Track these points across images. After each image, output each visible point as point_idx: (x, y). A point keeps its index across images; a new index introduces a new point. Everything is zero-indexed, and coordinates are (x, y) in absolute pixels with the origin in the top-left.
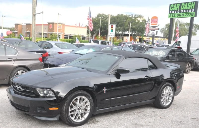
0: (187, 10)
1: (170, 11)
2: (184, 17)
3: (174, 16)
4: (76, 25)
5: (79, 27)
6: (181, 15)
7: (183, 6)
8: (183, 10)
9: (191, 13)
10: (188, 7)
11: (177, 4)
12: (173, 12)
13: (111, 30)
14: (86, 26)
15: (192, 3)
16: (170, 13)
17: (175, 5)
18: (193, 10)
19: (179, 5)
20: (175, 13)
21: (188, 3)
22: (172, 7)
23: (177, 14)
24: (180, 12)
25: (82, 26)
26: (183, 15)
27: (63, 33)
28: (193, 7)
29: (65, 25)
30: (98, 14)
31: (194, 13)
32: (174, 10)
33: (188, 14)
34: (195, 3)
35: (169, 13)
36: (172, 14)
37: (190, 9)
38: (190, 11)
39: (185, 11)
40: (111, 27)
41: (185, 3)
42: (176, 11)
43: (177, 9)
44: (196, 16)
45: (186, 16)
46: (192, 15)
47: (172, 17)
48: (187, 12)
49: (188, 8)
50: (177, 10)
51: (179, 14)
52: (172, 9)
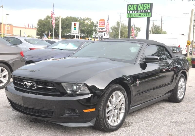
0: (144, 11)
1: (128, 11)
2: (142, 16)
3: (132, 16)
4: (25, 26)
5: (29, 28)
6: (139, 15)
7: (140, 6)
8: (140, 10)
9: (148, 13)
10: (144, 7)
11: (134, 5)
12: (131, 12)
13: (74, 28)
14: (35, 27)
15: (148, 4)
16: (129, 13)
17: (133, 5)
18: (149, 11)
19: (136, 5)
20: (132, 13)
21: (144, 4)
22: (130, 8)
23: (135, 14)
24: (137, 12)
25: (32, 27)
26: (140, 15)
27: (11, 35)
28: (148, 8)
29: (14, 26)
30: (47, 16)
31: (150, 13)
32: (132, 11)
33: (145, 14)
34: (150, 4)
35: (127, 13)
36: (130, 14)
37: (146, 10)
38: (146, 12)
39: (142, 11)
40: (75, 25)
41: (141, 4)
42: (133, 11)
43: (135, 9)
44: (151, 16)
45: (143, 16)
46: (148, 15)
47: (130, 17)
48: (144, 12)
49: (145, 9)
50: (135, 11)
51: (137, 14)
52: (129, 9)
